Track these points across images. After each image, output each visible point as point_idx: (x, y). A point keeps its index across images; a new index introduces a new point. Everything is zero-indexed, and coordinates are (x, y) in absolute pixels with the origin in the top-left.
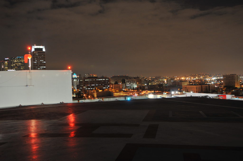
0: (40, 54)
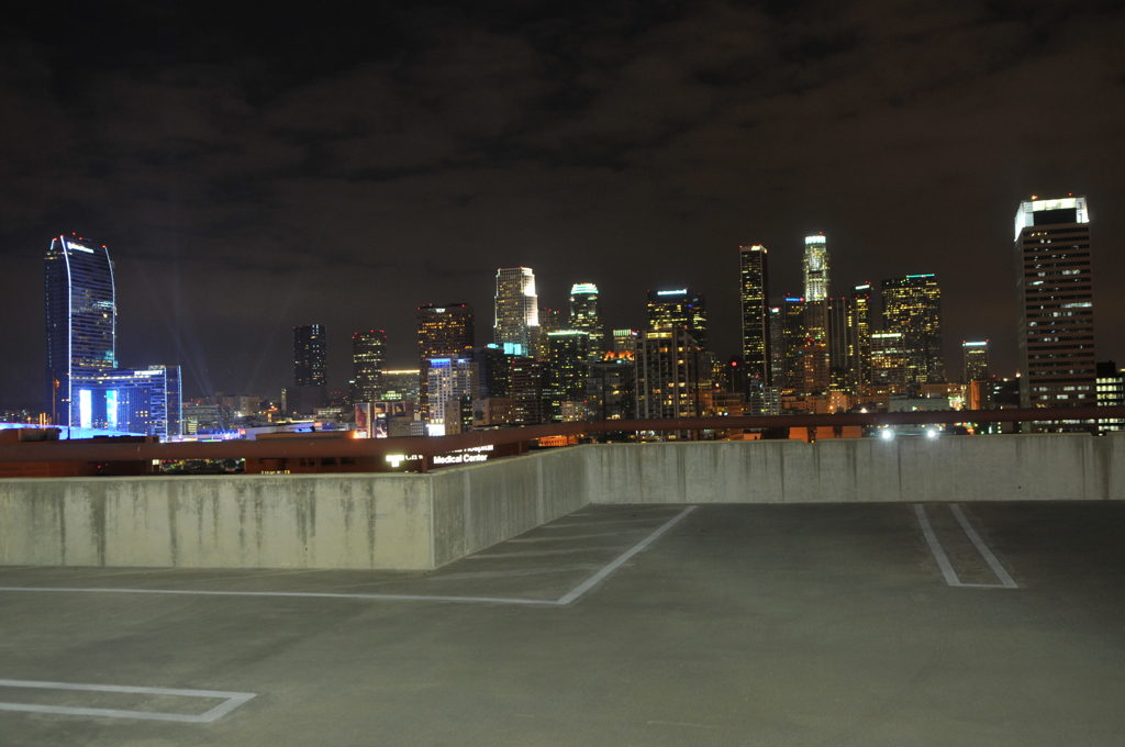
0: (1063, 240)
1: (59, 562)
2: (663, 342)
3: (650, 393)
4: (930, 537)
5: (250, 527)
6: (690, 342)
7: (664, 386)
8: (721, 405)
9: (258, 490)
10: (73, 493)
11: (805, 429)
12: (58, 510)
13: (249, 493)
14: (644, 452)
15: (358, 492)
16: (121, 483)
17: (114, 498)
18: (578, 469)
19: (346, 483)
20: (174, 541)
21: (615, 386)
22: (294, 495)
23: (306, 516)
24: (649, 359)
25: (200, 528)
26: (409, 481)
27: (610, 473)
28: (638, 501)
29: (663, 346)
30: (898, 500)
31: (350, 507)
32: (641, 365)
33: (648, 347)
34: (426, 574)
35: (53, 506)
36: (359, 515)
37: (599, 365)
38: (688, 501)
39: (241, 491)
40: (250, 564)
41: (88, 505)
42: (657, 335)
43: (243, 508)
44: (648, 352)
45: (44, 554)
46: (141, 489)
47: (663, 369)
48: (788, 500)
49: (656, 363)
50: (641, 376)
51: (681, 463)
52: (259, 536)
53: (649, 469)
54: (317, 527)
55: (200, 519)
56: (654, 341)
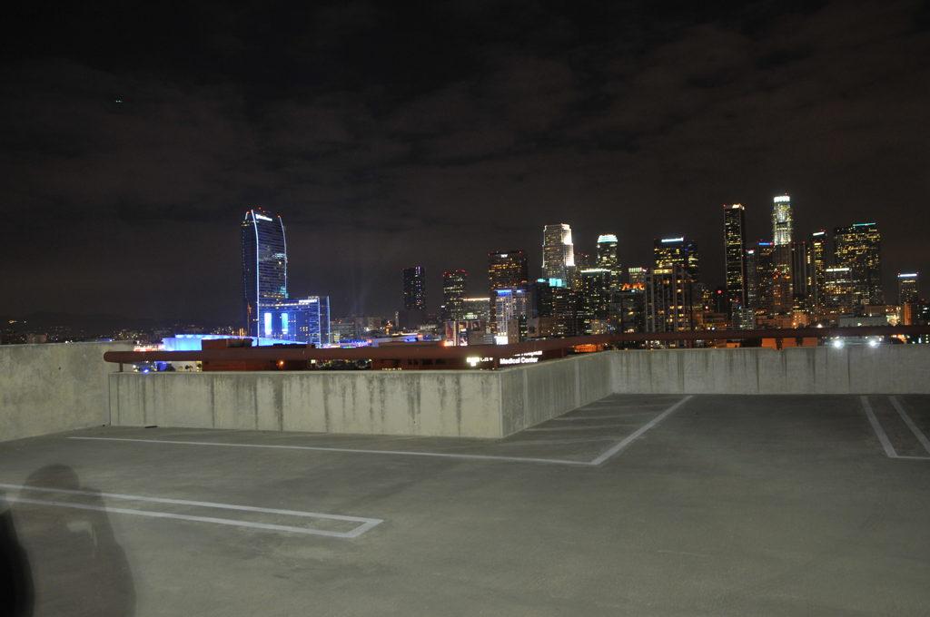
1: (253, 427)
2: (666, 276)
3: (656, 313)
4: (873, 420)
5: (377, 407)
6: (686, 276)
7: (666, 308)
8: (711, 323)
9: (382, 381)
10: (262, 381)
11: (774, 340)
12: (253, 393)
13: (376, 383)
14: (653, 356)
15: (449, 383)
16: (292, 376)
17: (288, 385)
18: (605, 368)
19: (441, 377)
20: (327, 415)
21: (630, 309)
22: (405, 385)
23: (414, 400)
24: (655, 289)
25: (344, 406)
26: (485, 376)
27: (628, 371)
28: (649, 392)
29: (665, 279)
30: (847, 392)
31: (444, 393)
32: (649, 293)
33: (655, 280)
34: (497, 441)
35: (250, 390)
36: (450, 400)
37: (619, 294)
38: (686, 392)
39: (370, 382)
40: (377, 431)
41: (272, 390)
42: (661, 271)
43: (372, 393)
44: (655, 284)
45: (244, 422)
46: (305, 379)
47: (666, 296)
48: (762, 392)
49: (661, 292)
50: (650, 301)
51: (681, 364)
52: (383, 412)
53: (656, 369)
54: (422, 408)
55: (344, 401)
56: (660, 275)
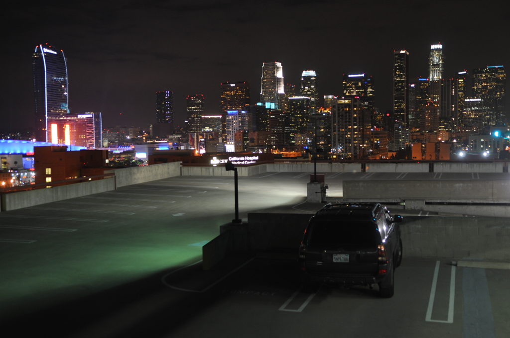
2: (346, 105)
3: (339, 131)
7: (346, 128)
8: (377, 138)
21: (321, 127)
24: (339, 113)
29: (346, 107)
32: (335, 116)
33: (339, 108)
37: (314, 116)
42: (343, 102)
44: (339, 110)
47: (346, 119)
49: (342, 116)
50: (334, 123)
56: (342, 104)
